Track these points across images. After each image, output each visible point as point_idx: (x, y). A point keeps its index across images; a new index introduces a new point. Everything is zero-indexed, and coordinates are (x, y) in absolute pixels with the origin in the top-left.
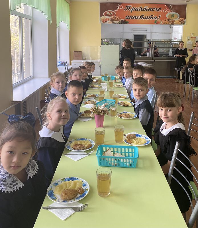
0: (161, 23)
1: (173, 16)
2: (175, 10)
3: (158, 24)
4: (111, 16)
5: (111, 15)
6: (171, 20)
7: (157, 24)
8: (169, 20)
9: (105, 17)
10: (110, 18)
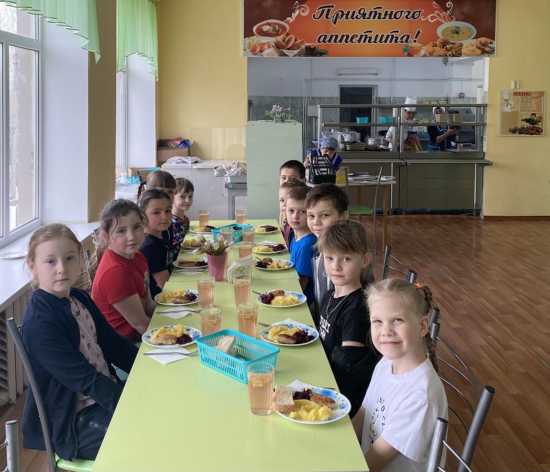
0: (423, 52)
1: (457, 33)
2: (462, 17)
3: (412, 56)
5: (275, 33)
6: (452, 43)
7: (410, 55)
8: (444, 44)
9: (258, 40)
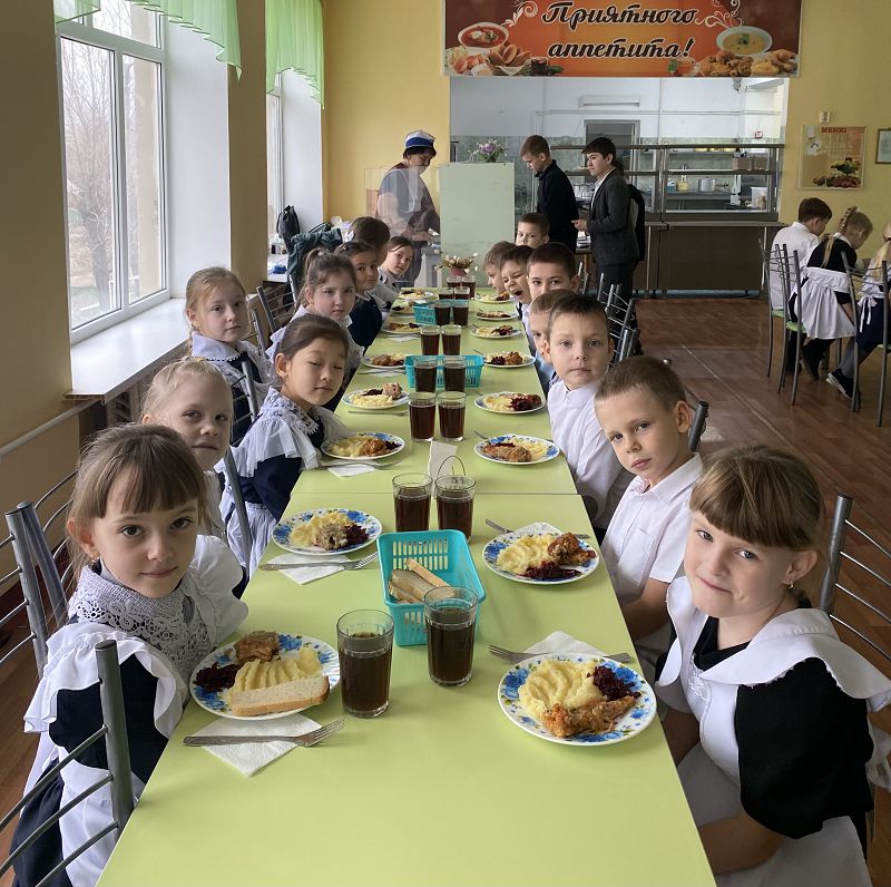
1: (745, 43)
2: (752, 19)
4: (492, 44)
5: (488, 41)
6: (737, 58)
7: (678, 74)
10: (484, 52)
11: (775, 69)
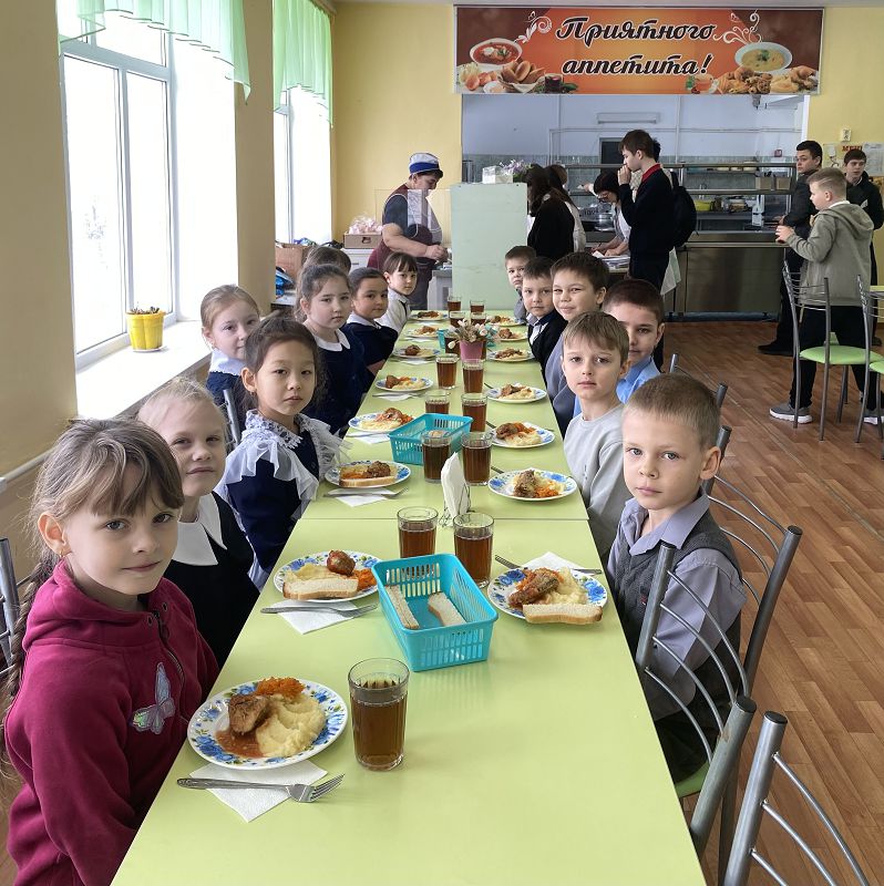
0: (714, 87)
1: (765, 59)
2: (772, 35)
4: (504, 60)
5: (502, 58)
6: (756, 75)
7: (695, 91)
8: (745, 75)
9: (476, 68)
10: (497, 69)
11: (795, 87)
